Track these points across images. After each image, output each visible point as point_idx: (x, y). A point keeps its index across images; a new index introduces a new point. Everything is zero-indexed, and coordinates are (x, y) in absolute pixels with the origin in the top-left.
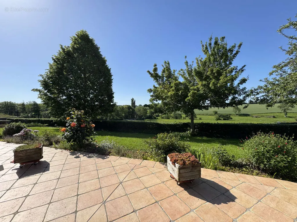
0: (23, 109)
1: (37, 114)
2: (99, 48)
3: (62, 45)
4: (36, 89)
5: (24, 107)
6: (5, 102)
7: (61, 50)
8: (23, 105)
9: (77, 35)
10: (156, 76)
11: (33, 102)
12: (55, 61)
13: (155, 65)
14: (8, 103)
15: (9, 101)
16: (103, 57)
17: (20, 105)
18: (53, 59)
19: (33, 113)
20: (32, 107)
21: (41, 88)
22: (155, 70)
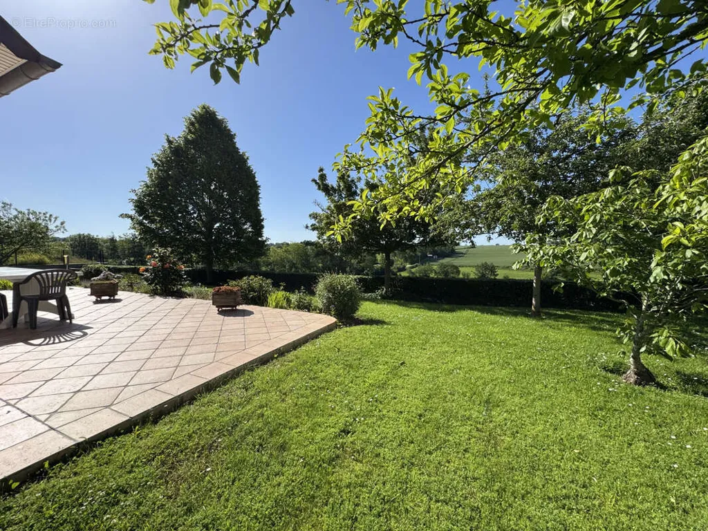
0: (112, 249)
1: (140, 260)
2: (235, 135)
3: (169, 135)
4: (126, 215)
5: (115, 247)
6: (80, 235)
7: (166, 145)
8: (112, 240)
9: (193, 116)
10: (327, 189)
11: (131, 236)
12: (156, 164)
13: (321, 170)
14: (84, 237)
15: (86, 234)
16: (241, 151)
17: (105, 241)
18: (154, 162)
19: (132, 259)
20: (131, 246)
21: (132, 213)
22: (323, 177)
